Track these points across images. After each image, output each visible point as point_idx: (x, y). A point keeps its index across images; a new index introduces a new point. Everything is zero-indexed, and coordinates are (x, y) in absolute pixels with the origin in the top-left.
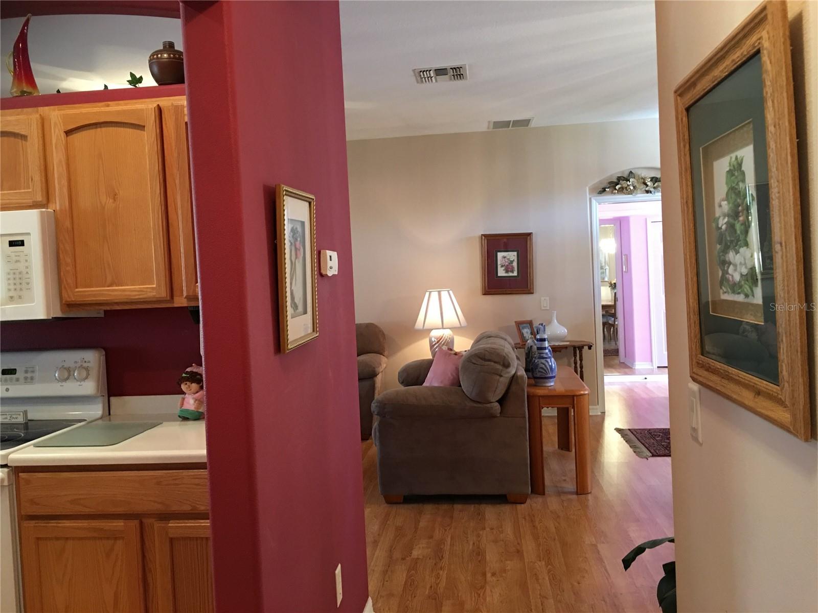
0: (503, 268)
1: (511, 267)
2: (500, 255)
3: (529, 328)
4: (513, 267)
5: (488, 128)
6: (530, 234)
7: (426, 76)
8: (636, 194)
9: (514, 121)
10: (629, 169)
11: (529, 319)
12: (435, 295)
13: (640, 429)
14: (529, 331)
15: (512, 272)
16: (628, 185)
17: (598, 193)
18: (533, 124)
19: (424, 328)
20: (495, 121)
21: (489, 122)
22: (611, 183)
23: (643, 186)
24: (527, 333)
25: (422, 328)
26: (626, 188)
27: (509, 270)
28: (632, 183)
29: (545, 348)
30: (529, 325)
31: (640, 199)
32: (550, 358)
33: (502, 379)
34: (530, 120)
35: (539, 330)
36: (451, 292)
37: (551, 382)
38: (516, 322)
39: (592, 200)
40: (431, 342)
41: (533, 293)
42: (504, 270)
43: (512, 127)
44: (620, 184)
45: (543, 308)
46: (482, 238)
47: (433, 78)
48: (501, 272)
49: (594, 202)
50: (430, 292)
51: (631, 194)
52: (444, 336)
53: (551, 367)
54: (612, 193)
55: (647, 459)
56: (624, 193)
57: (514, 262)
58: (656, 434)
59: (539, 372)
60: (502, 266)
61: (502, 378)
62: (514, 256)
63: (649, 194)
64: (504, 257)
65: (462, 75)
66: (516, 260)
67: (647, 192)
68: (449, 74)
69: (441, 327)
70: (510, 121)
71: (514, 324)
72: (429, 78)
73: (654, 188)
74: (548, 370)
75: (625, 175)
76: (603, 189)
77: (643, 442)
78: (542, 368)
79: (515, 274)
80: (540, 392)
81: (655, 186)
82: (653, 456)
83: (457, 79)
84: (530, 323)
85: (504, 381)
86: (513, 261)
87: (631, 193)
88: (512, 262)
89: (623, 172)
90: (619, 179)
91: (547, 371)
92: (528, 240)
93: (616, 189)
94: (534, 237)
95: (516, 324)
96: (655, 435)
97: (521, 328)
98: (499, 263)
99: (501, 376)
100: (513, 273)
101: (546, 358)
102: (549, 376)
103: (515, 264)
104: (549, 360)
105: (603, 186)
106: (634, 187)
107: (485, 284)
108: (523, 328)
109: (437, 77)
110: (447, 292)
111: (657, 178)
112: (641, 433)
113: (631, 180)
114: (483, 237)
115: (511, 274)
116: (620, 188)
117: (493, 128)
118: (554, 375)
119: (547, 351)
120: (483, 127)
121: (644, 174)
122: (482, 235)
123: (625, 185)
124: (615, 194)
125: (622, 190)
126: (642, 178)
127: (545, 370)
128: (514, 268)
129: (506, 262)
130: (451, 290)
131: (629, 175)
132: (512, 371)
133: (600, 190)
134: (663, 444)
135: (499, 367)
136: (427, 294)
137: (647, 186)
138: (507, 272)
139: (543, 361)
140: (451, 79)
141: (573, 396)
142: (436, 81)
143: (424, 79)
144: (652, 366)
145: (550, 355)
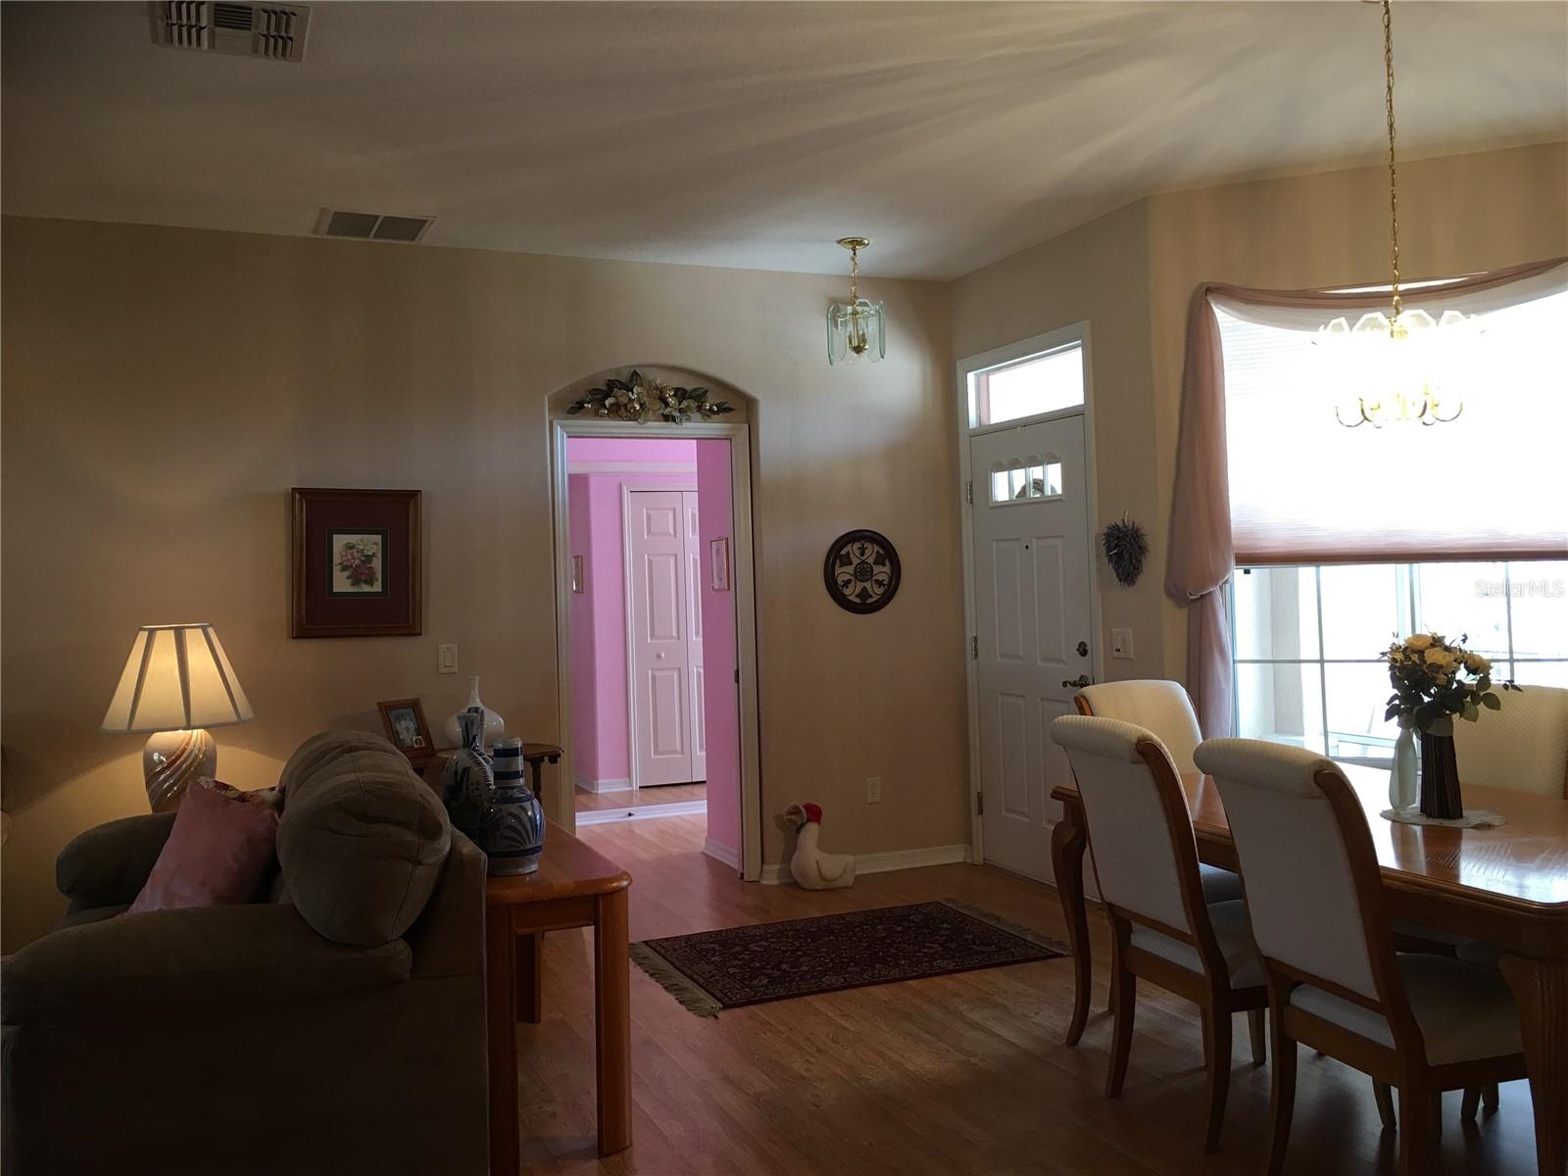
0: (347, 573)
1: (366, 571)
2: (340, 541)
3: (411, 720)
4: (371, 571)
5: (315, 230)
6: (414, 495)
7: (185, 21)
8: (646, 421)
9: (385, 217)
10: (632, 366)
11: (411, 696)
12: (165, 640)
13: (667, 939)
14: (412, 725)
15: (370, 582)
16: (630, 399)
17: (568, 412)
18: (427, 237)
19: (133, 728)
20: (339, 210)
21: (323, 211)
22: (595, 391)
23: (659, 405)
24: (408, 730)
25: (125, 728)
26: (626, 405)
27: (363, 577)
28: (638, 397)
29: (517, 775)
30: (411, 710)
31: (655, 431)
32: (529, 799)
33: (420, 871)
34: (426, 221)
35: (472, 724)
36: (211, 631)
37: (532, 862)
38: (379, 704)
39: (555, 423)
40: (149, 763)
41: (420, 634)
42: (348, 578)
43: (375, 237)
44: (614, 396)
45: (446, 670)
46: (293, 498)
47: (205, 34)
48: (341, 583)
49: (558, 430)
50: (152, 632)
51: (636, 420)
52: (189, 748)
53: (532, 820)
54: (597, 414)
55: (716, 1018)
56: (622, 418)
57: (375, 559)
58: (703, 946)
59: (505, 837)
60: (344, 569)
61: (420, 867)
62: (375, 544)
63: (671, 424)
64: (350, 547)
65: (291, 39)
66: (380, 556)
67: (667, 418)
68: (253, 31)
69: (184, 722)
70: (378, 216)
71: (376, 708)
72: (194, 30)
73: (681, 411)
74: (528, 834)
75: (624, 377)
76: (577, 403)
77: (689, 972)
78: (509, 827)
79: (377, 587)
80: (512, 894)
81: (682, 406)
82: (726, 1007)
83: (275, 53)
84: (414, 706)
85: (424, 876)
86: (374, 555)
87: (633, 416)
88: (369, 558)
89: (618, 371)
90: (612, 385)
91: (524, 834)
92: (412, 509)
93: (605, 407)
94: (425, 503)
95: (381, 711)
96: (707, 950)
97: (392, 718)
98: (336, 559)
99: (419, 863)
100: (372, 585)
101: (520, 800)
102: (529, 846)
103: (377, 564)
104: (527, 804)
105: (578, 398)
106: (641, 405)
107: (299, 613)
108: (398, 719)
109: (218, 30)
110: (200, 630)
111: (685, 391)
112: (675, 950)
113: (635, 390)
114: (298, 496)
115: (366, 588)
116: (612, 405)
117: (331, 232)
118: (539, 843)
119: (522, 781)
120: (302, 224)
121: (660, 379)
122: (293, 489)
123: (624, 400)
124: (602, 416)
125: (619, 411)
126: (657, 388)
127: (520, 834)
128: (374, 573)
129: (354, 558)
130: (211, 625)
131: (631, 380)
132: (445, 844)
133: (571, 405)
134: (731, 971)
135: (410, 837)
136: (143, 636)
137: (667, 404)
138: (356, 582)
139: (513, 808)
140: (255, 51)
141: (596, 897)
142: (212, 45)
143: (175, 28)
144: (631, 785)
145: (529, 792)
